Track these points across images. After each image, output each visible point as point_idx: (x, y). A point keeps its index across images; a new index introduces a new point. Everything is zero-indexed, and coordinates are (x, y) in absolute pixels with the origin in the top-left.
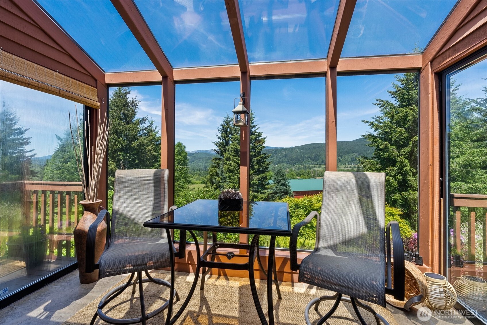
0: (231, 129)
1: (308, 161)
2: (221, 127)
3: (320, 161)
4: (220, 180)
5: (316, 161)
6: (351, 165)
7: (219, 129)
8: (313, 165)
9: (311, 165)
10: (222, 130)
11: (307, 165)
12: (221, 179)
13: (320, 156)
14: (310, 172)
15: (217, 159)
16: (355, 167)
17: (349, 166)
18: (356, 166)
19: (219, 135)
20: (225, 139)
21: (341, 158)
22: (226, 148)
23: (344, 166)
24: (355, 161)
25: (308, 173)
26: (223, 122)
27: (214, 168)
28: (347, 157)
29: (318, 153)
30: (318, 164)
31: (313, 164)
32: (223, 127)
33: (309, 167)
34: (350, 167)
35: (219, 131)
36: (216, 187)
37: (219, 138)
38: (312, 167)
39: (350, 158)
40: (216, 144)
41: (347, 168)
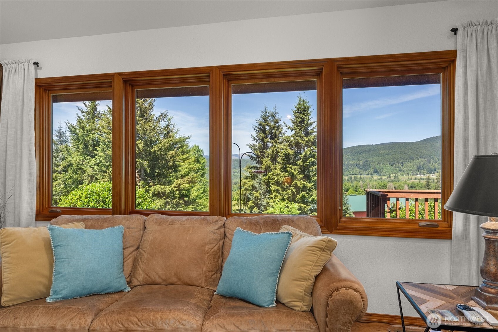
0: (271, 127)
1: (354, 170)
2: (257, 125)
3: (371, 170)
4: (259, 196)
5: (365, 170)
6: (416, 176)
7: (254, 127)
8: (361, 176)
9: (359, 176)
10: (258, 128)
11: (353, 176)
12: (260, 194)
13: (372, 163)
14: (358, 186)
15: (252, 167)
16: (422, 179)
17: (413, 177)
18: (425, 177)
19: (255, 135)
20: (262, 140)
21: (402, 166)
22: (265, 153)
23: (407, 177)
24: (422, 171)
25: (357, 187)
26: (259, 118)
27: (248, 180)
28: (410, 164)
29: (369, 159)
30: (368, 175)
31: (361, 174)
32: (260, 125)
33: (355, 178)
34: (416, 179)
35: (254, 129)
36: (253, 204)
37: (254, 139)
38: (361, 178)
39: (415, 166)
40: (251, 147)
41: (411, 179)
